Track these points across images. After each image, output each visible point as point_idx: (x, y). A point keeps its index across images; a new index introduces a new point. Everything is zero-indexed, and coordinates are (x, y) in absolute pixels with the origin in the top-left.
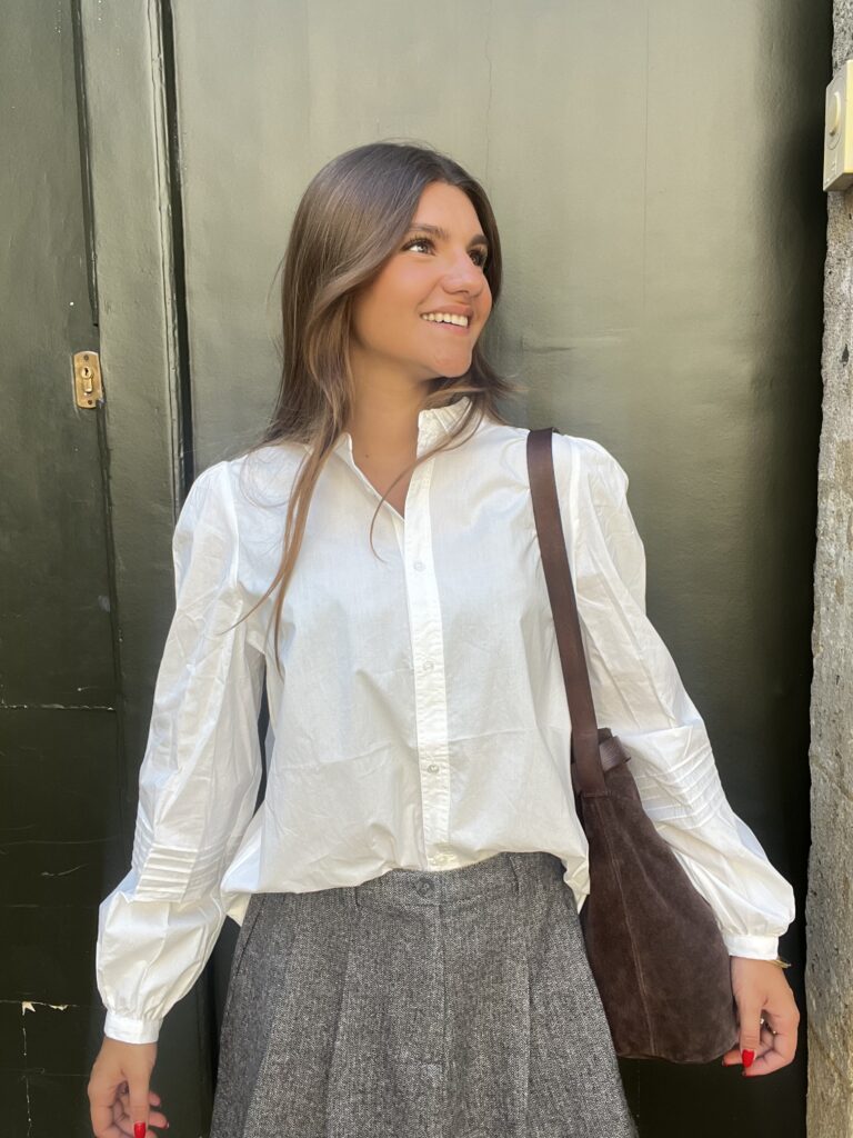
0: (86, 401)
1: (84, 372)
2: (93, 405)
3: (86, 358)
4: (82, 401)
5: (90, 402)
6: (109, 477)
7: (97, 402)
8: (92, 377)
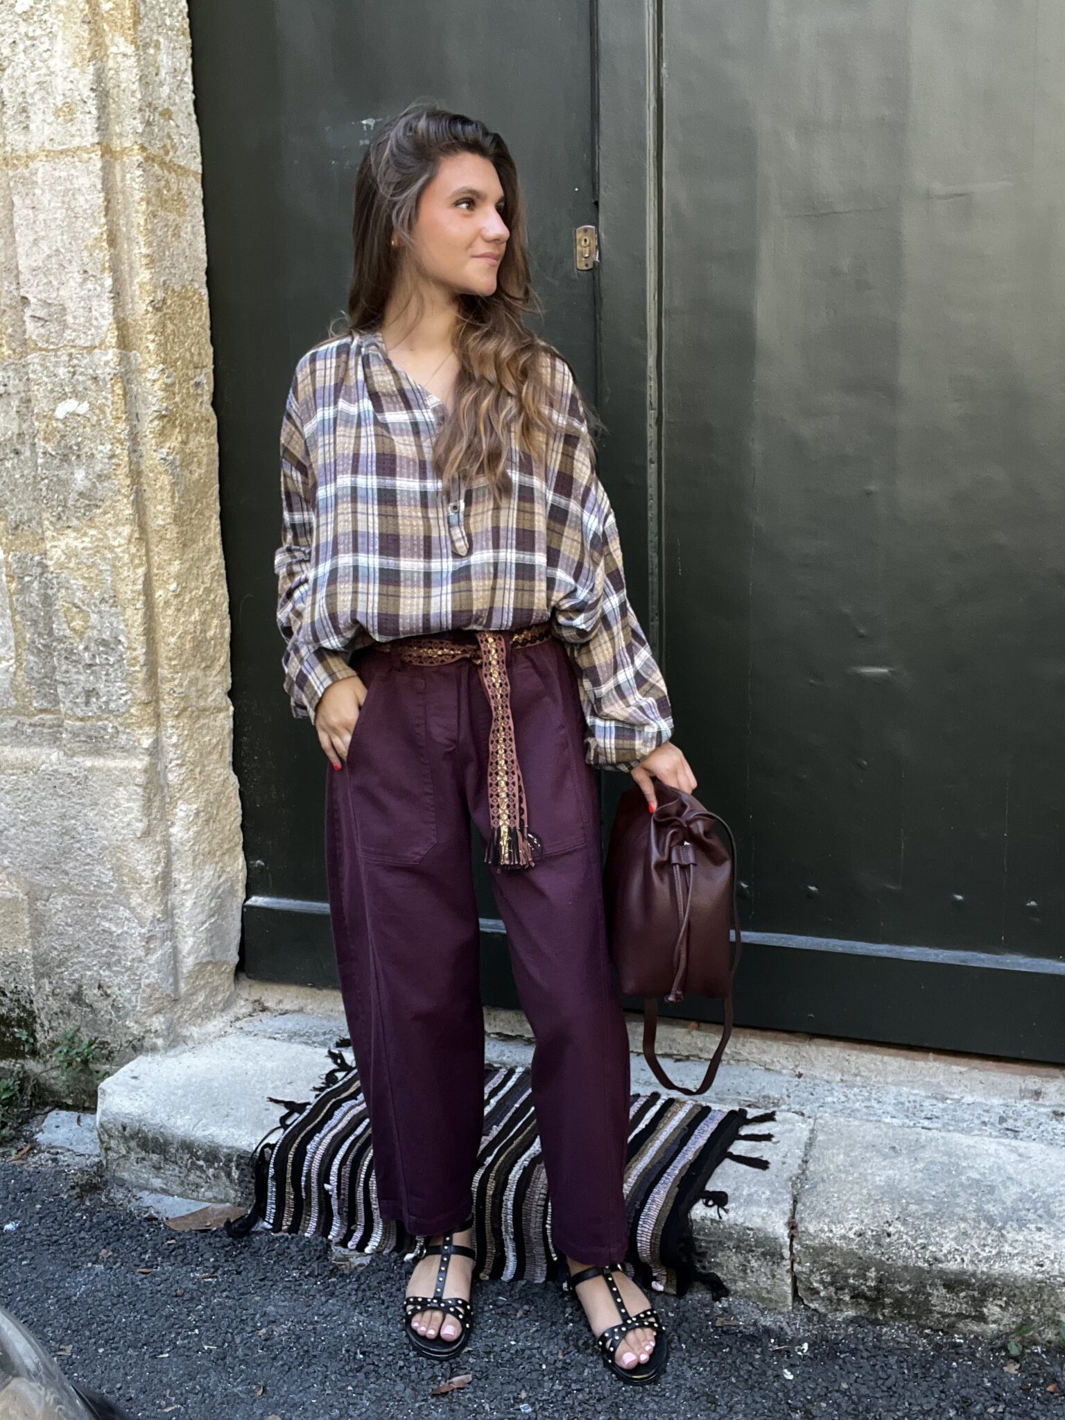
0: (583, 264)
1: (583, 242)
2: (590, 266)
3: (586, 230)
4: (581, 265)
5: (587, 265)
6: (601, 319)
7: (594, 263)
8: (589, 245)
